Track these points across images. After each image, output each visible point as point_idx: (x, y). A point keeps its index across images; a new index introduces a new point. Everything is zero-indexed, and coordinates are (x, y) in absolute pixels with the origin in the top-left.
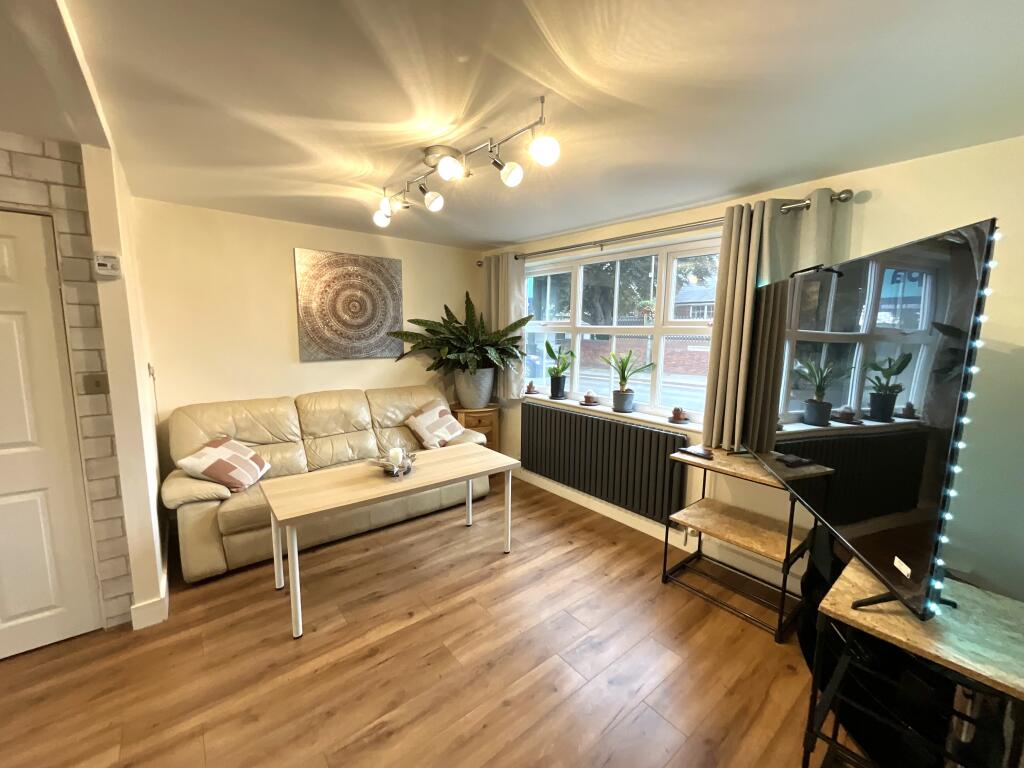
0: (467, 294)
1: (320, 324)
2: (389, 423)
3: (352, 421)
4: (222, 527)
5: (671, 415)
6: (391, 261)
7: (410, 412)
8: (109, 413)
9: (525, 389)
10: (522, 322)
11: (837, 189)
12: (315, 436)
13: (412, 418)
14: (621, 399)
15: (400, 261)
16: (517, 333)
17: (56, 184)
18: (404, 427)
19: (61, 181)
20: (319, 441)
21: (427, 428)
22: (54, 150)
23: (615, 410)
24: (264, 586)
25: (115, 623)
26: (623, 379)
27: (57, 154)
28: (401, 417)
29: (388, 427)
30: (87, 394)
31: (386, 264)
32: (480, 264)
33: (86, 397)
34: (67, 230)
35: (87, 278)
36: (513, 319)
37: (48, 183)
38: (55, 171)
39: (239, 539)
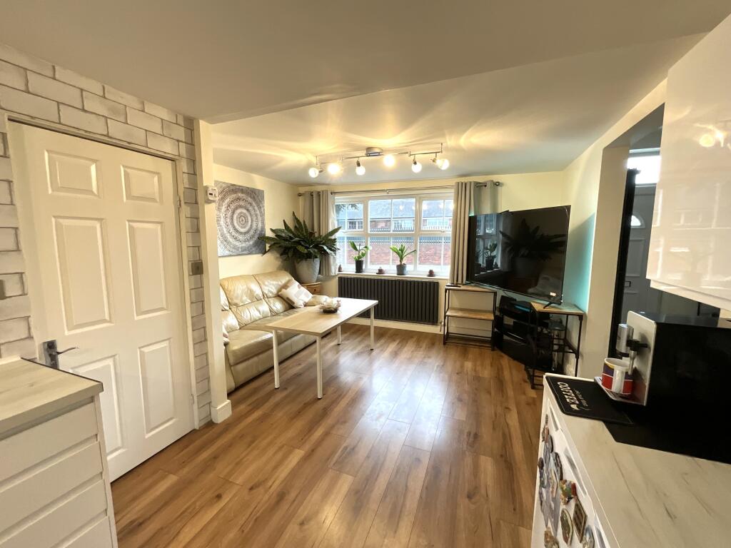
0: (294, 213)
1: (225, 232)
2: (271, 295)
3: (255, 295)
4: (232, 360)
5: (428, 273)
6: (259, 190)
7: (279, 287)
8: (202, 287)
9: (337, 270)
10: (335, 231)
11: (495, 181)
12: (236, 305)
13: (283, 290)
14: (401, 269)
15: (263, 191)
16: (333, 237)
17: (181, 141)
18: (279, 296)
19: (184, 140)
20: (240, 308)
21: (295, 295)
22: (181, 121)
23: (398, 274)
24: (269, 388)
25: (203, 423)
26: (401, 259)
27: (182, 123)
28: (275, 291)
29: (271, 298)
30: (193, 275)
31: (257, 193)
32: (300, 195)
33: (193, 276)
34: (186, 171)
35: (194, 202)
36: (331, 229)
37: (178, 141)
38: (180, 133)
39: (240, 367)
